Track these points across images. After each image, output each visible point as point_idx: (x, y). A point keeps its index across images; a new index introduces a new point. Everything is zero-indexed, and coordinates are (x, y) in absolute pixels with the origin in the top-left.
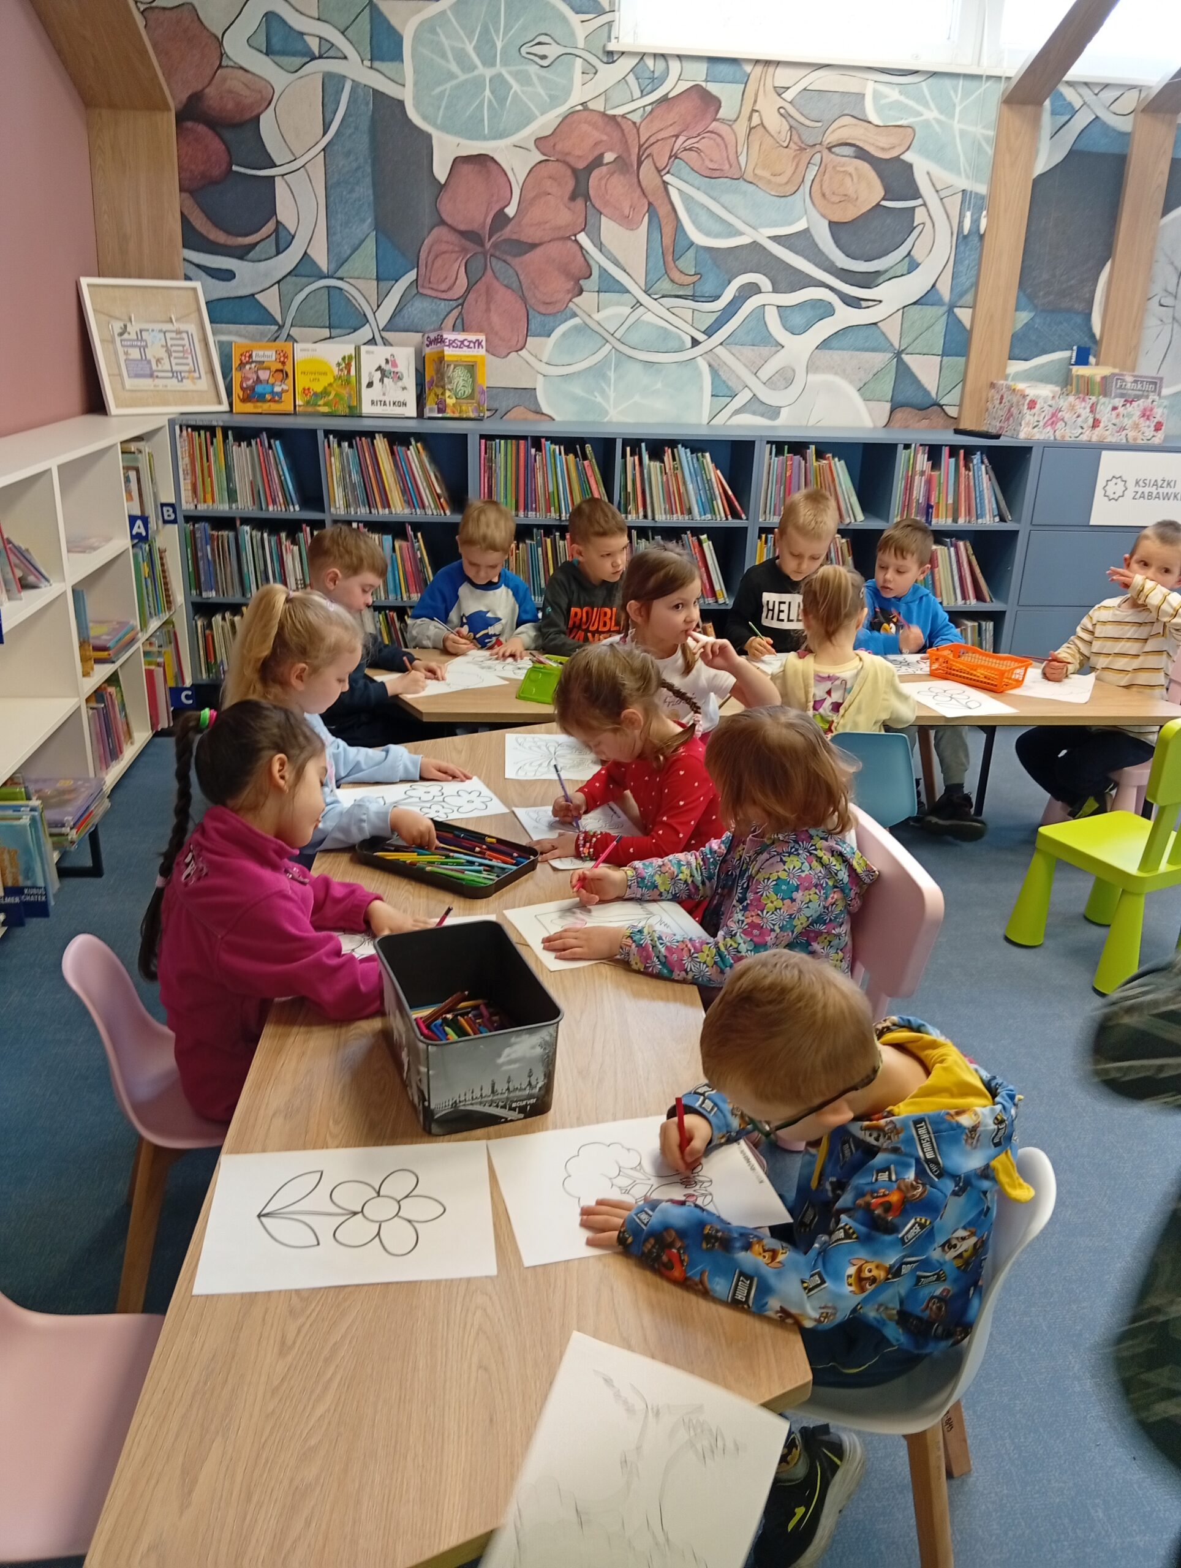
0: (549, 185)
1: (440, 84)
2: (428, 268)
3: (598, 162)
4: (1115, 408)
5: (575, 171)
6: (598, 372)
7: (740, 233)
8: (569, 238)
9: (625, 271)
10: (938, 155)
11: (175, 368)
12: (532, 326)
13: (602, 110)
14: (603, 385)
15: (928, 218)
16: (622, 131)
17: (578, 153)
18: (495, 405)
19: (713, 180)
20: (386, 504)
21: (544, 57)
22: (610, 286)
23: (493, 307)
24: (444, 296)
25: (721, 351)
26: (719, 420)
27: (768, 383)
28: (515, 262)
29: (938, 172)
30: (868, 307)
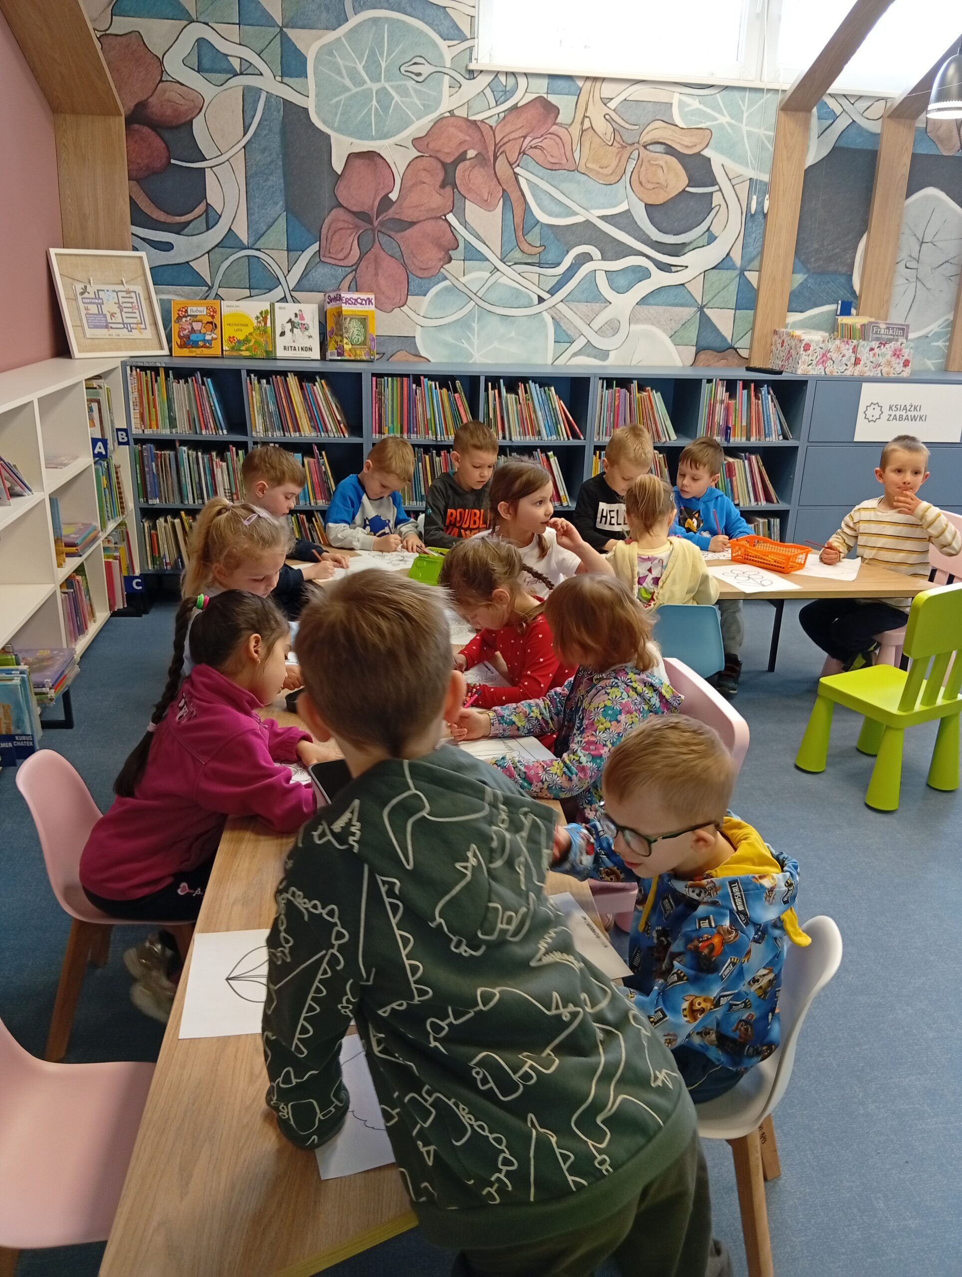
0: (424, 176)
1: (336, 96)
2: (328, 242)
3: (462, 157)
4: (872, 349)
5: (444, 164)
6: (464, 324)
7: (575, 214)
8: (440, 218)
9: (485, 244)
10: (730, 151)
11: (126, 321)
12: (411, 288)
13: (466, 116)
14: (469, 333)
15: (723, 200)
16: (482, 133)
17: (447, 150)
18: (383, 351)
19: (554, 172)
20: (297, 429)
21: (419, 74)
22: (473, 255)
23: (380, 272)
24: (341, 263)
25: (562, 307)
26: (561, 361)
27: (599, 332)
28: (397, 236)
29: (730, 164)
30: (677, 271)
